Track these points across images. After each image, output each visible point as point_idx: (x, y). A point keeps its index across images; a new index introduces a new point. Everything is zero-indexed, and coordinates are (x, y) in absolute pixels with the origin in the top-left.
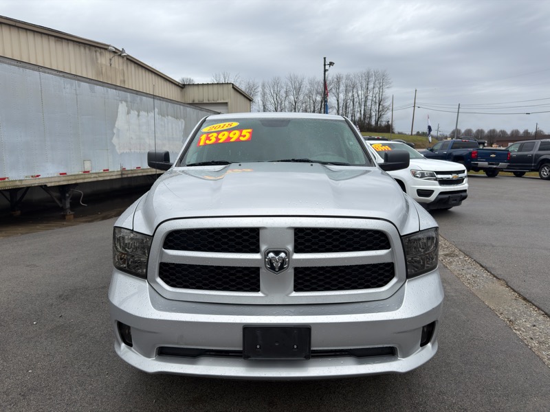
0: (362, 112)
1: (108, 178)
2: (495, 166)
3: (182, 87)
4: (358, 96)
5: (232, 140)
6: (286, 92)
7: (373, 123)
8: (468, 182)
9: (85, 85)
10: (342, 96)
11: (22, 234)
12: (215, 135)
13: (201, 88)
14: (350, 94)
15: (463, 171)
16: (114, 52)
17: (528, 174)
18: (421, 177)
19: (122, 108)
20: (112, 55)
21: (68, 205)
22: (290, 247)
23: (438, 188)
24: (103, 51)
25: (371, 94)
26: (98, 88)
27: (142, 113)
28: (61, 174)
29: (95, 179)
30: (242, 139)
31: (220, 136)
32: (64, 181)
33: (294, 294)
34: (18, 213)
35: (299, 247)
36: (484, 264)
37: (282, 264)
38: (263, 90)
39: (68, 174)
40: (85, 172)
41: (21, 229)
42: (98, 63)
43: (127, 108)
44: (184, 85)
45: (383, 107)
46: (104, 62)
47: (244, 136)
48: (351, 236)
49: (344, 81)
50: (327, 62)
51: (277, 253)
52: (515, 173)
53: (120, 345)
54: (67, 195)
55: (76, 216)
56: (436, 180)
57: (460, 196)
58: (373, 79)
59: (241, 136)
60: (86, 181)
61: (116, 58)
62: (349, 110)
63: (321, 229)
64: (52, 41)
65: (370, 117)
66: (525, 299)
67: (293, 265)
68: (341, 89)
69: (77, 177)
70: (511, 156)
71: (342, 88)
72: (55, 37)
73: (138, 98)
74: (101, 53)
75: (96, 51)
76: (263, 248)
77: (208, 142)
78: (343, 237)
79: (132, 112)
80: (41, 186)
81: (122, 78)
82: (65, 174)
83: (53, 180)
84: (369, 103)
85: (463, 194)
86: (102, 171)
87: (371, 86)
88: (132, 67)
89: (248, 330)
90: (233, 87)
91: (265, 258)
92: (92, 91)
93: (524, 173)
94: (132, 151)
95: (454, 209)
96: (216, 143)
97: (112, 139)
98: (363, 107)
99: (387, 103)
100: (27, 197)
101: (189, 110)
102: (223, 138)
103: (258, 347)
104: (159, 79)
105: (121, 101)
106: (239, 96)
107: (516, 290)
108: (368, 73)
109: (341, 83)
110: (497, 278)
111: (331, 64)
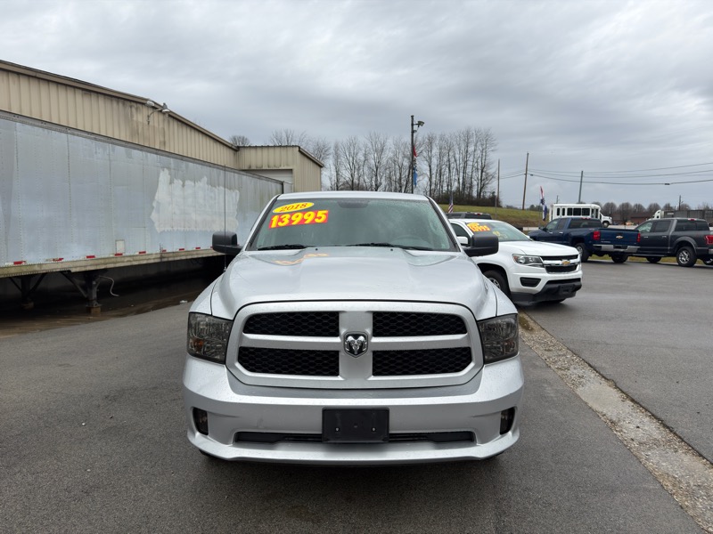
0: (461, 181)
1: (145, 262)
2: (622, 250)
3: (236, 149)
4: (455, 161)
5: (307, 222)
6: (365, 155)
7: (475, 194)
8: (582, 269)
9: (120, 150)
10: (435, 161)
11: (41, 330)
12: (288, 216)
13: (259, 151)
14: (445, 159)
15: (576, 257)
16: (153, 107)
17: (664, 260)
18: (525, 263)
19: (164, 176)
20: (151, 111)
21: (95, 296)
22: (369, 331)
23: (545, 276)
24: (140, 106)
25: (471, 159)
26: (136, 153)
27: (188, 183)
28: (88, 257)
29: (129, 264)
30: (317, 220)
31: (293, 218)
32: (91, 265)
33: (373, 378)
34: (31, 305)
35: (378, 331)
36: (592, 364)
37: (361, 347)
38: (336, 153)
39: (97, 257)
40: (116, 255)
41: (37, 325)
42: (132, 120)
43: (169, 176)
44: (239, 147)
45: (487, 174)
46: (140, 119)
47: (320, 218)
48: (427, 321)
49: (437, 142)
50: (416, 122)
51: (356, 336)
52: (648, 258)
53: (194, 434)
54: (94, 283)
55: (103, 310)
56: (543, 266)
57: (573, 287)
58: (473, 139)
59: (316, 217)
60: (118, 265)
61: (156, 114)
62: (445, 177)
63: (399, 313)
64: (79, 94)
65: (471, 187)
66: (633, 400)
67: (371, 348)
68: (433, 152)
69: (107, 261)
70: (642, 238)
71: (435, 151)
72: (83, 89)
73: (184, 164)
74: (137, 109)
75: (131, 107)
76: (343, 331)
77: (280, 224)
78: (420, 321)
79: (175, 181)
80: (61, 272)
81: (162, 139)
82: (93, 257)
83: (78, 264)
84: (469, 170)
85: (577, 284)
86: (137, 253)
87: (471, 149)
88: (175, 125)
89: (327, 412)
90: (299, 151)
91: (345, 341)
92: (129, 156)
93: (659, 259)
94: (175, 229)
95: (567, 301)
96: (290, 225)
97: (150, 214)
98: (461, 174)
99: (492, 170)
100: (42, 285)
101: (246, 178)
102: (297, 219)
103: (337, 429)
104: (208, 140)
105: (163, 168)
106: (306, 160)
107: (625, 391)
108: (468, 132)
109: (434, 145)
110: (605, 378)
111: (420, 123)
